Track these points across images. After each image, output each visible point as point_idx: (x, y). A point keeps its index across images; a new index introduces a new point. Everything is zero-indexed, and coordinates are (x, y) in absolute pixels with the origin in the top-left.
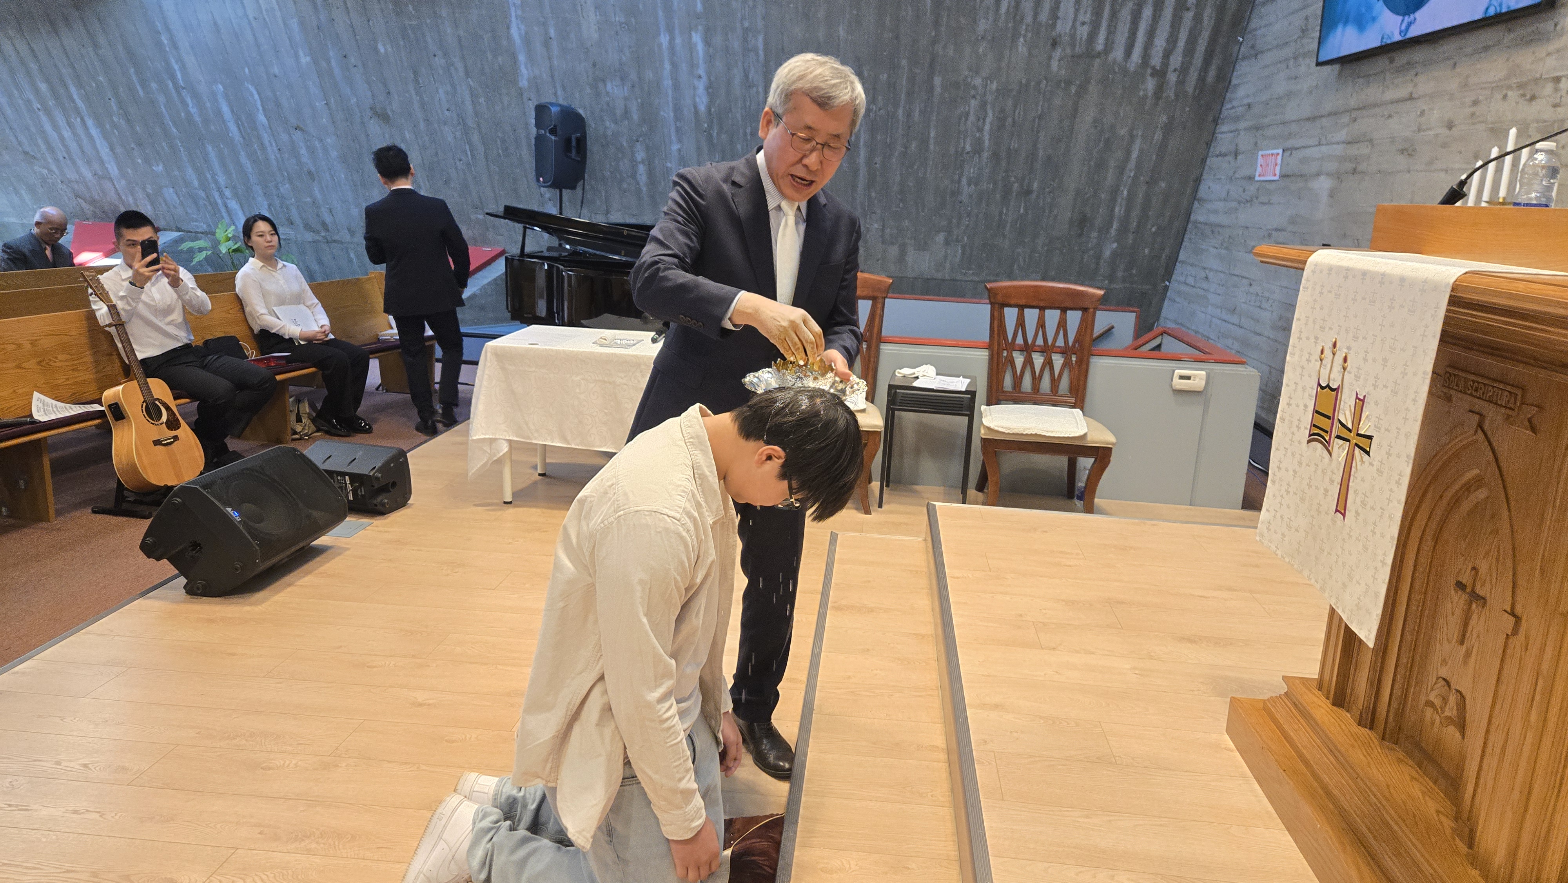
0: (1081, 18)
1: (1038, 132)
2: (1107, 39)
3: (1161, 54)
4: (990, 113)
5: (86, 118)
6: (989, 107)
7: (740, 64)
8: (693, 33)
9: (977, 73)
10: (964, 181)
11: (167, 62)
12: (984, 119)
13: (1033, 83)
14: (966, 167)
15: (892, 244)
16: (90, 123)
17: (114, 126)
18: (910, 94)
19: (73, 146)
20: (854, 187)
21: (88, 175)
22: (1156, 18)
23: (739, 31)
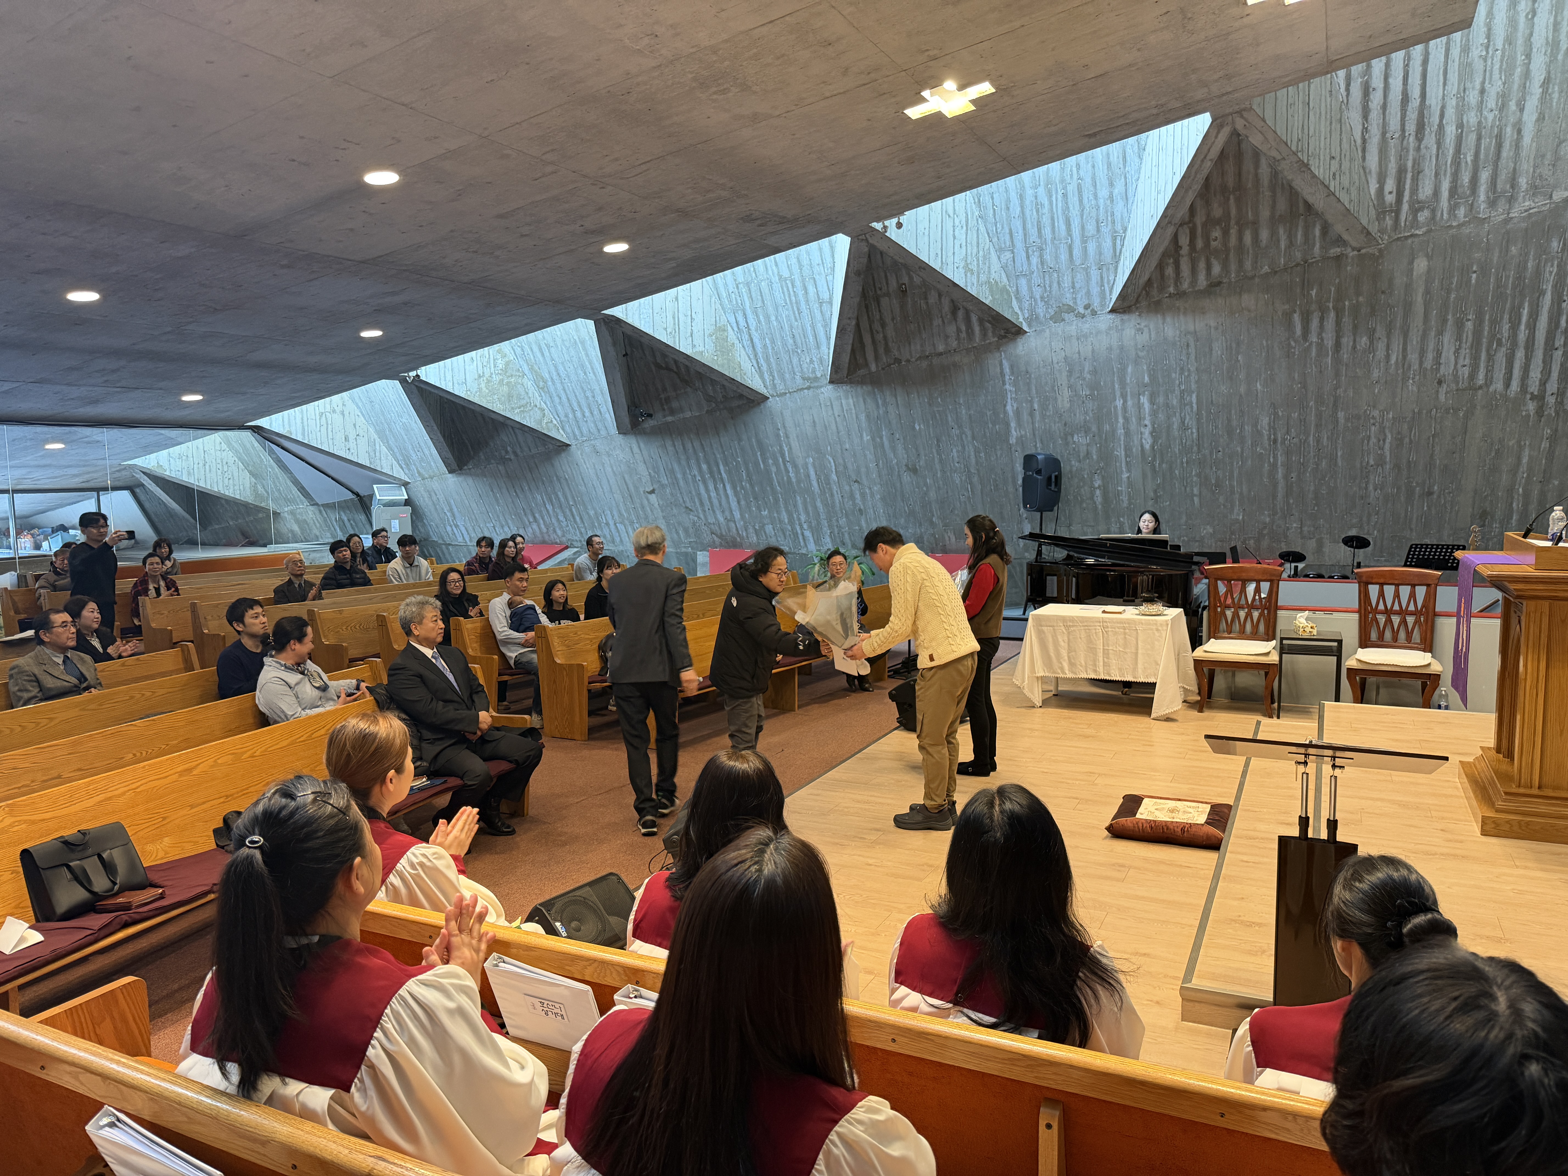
0: (1461, 362)
1: (1433, 446)
2: (1486, 375)
3: (1537, 383)
4: (1389, 436)
5: (726, 484)
6: (1387, 431)
7: (1178, 414)
8: (1141, 397)
9: (1374, 407)
10: (1371, 488)
11: (781, 447)
12: (1384, 440)
13: (1424, 411)
14: (1372, 477)
15: (1311, 539)
16: (728, 487)
17: (742, 488)
18: (1318, 426)
19: (715, 502)
20: (1274, 497)
21: (721, 519)
22: (1528, 358)
23: (1177, 392)
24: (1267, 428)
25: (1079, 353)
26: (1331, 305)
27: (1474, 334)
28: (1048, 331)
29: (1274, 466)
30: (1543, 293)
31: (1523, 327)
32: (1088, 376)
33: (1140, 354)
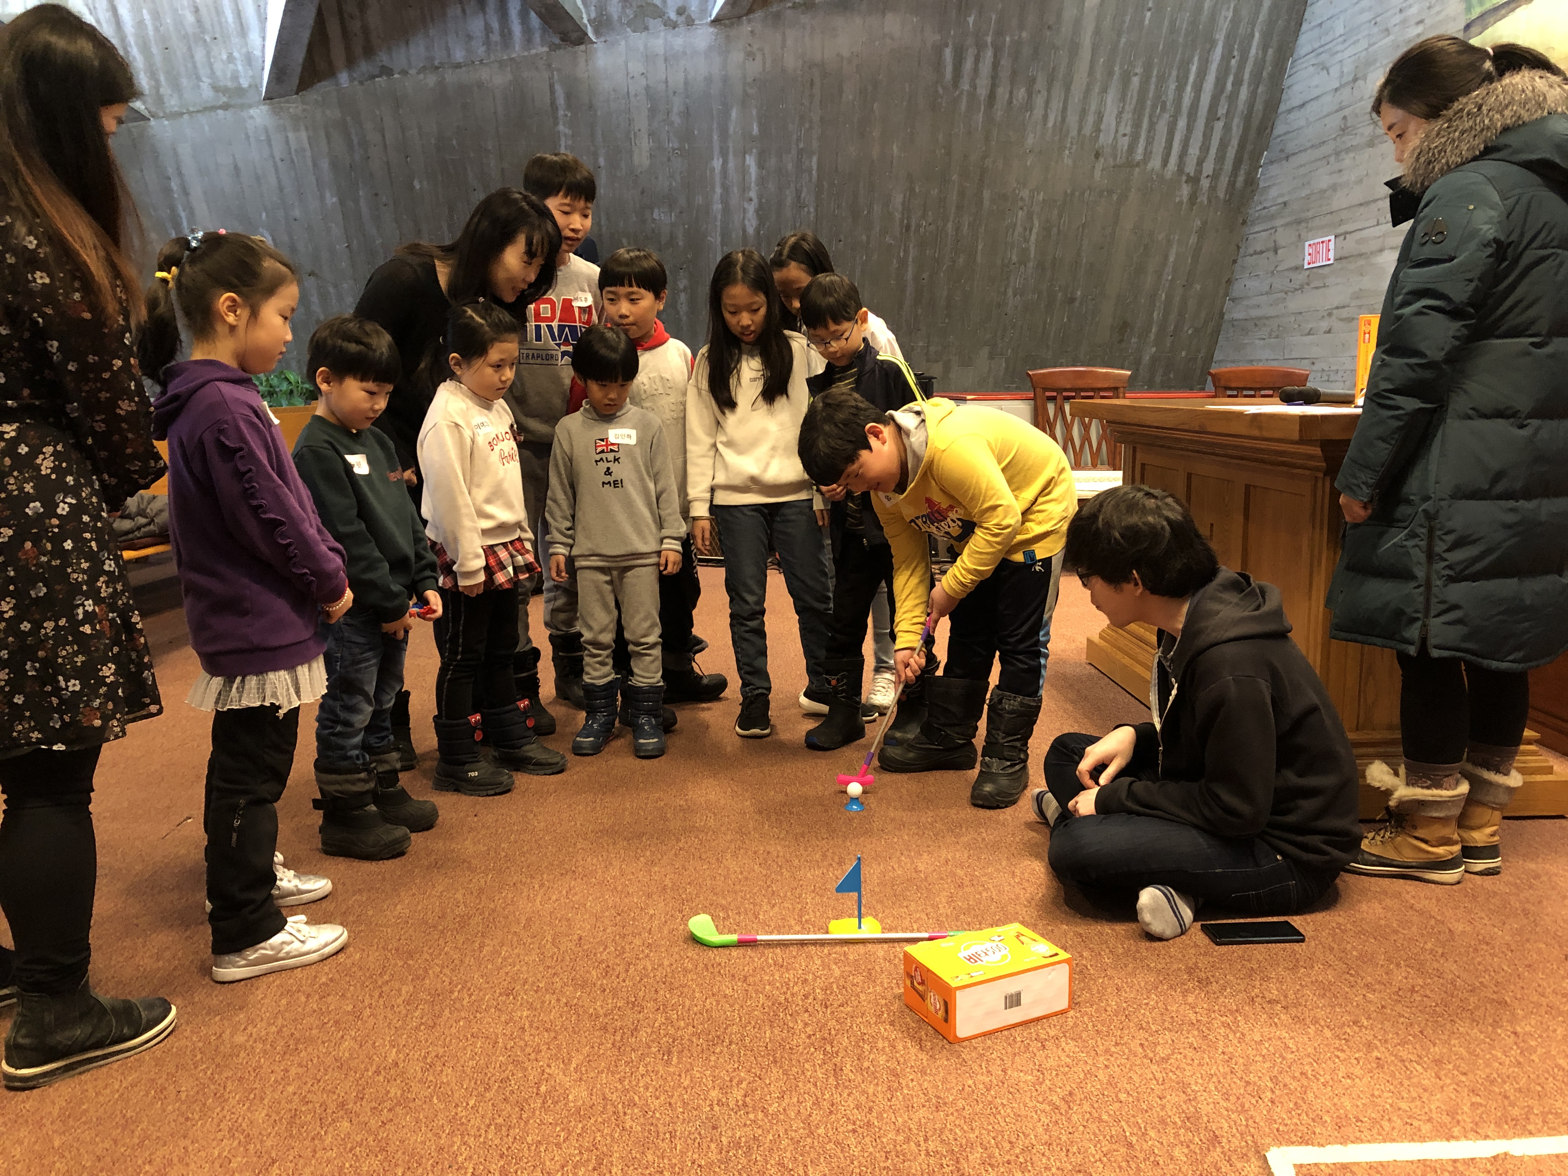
0: (1122, 131)
1: (1082, 240)
2: (1146, 149)
3: (1195, 162)
4: (1036, 223)
6: (1035, 218)
7: (792, 185)
8: (747, 157)
9: (1024, 185)
10: (1010, 292)
12: (1031, 230)
13: (1077, 194)
14: (1013, 279)
18: (959, 207)
22: (1190, 129)
23: (794, 152)
24: (900, 209)
25: (666, 82)
26: (989, 39)
27: (1139, 92)
28: (623, 43)
29: (903, 263)
30: (1213, 43)
31: (1189, 88)
32: (676, 119)
33: (751, 91)
